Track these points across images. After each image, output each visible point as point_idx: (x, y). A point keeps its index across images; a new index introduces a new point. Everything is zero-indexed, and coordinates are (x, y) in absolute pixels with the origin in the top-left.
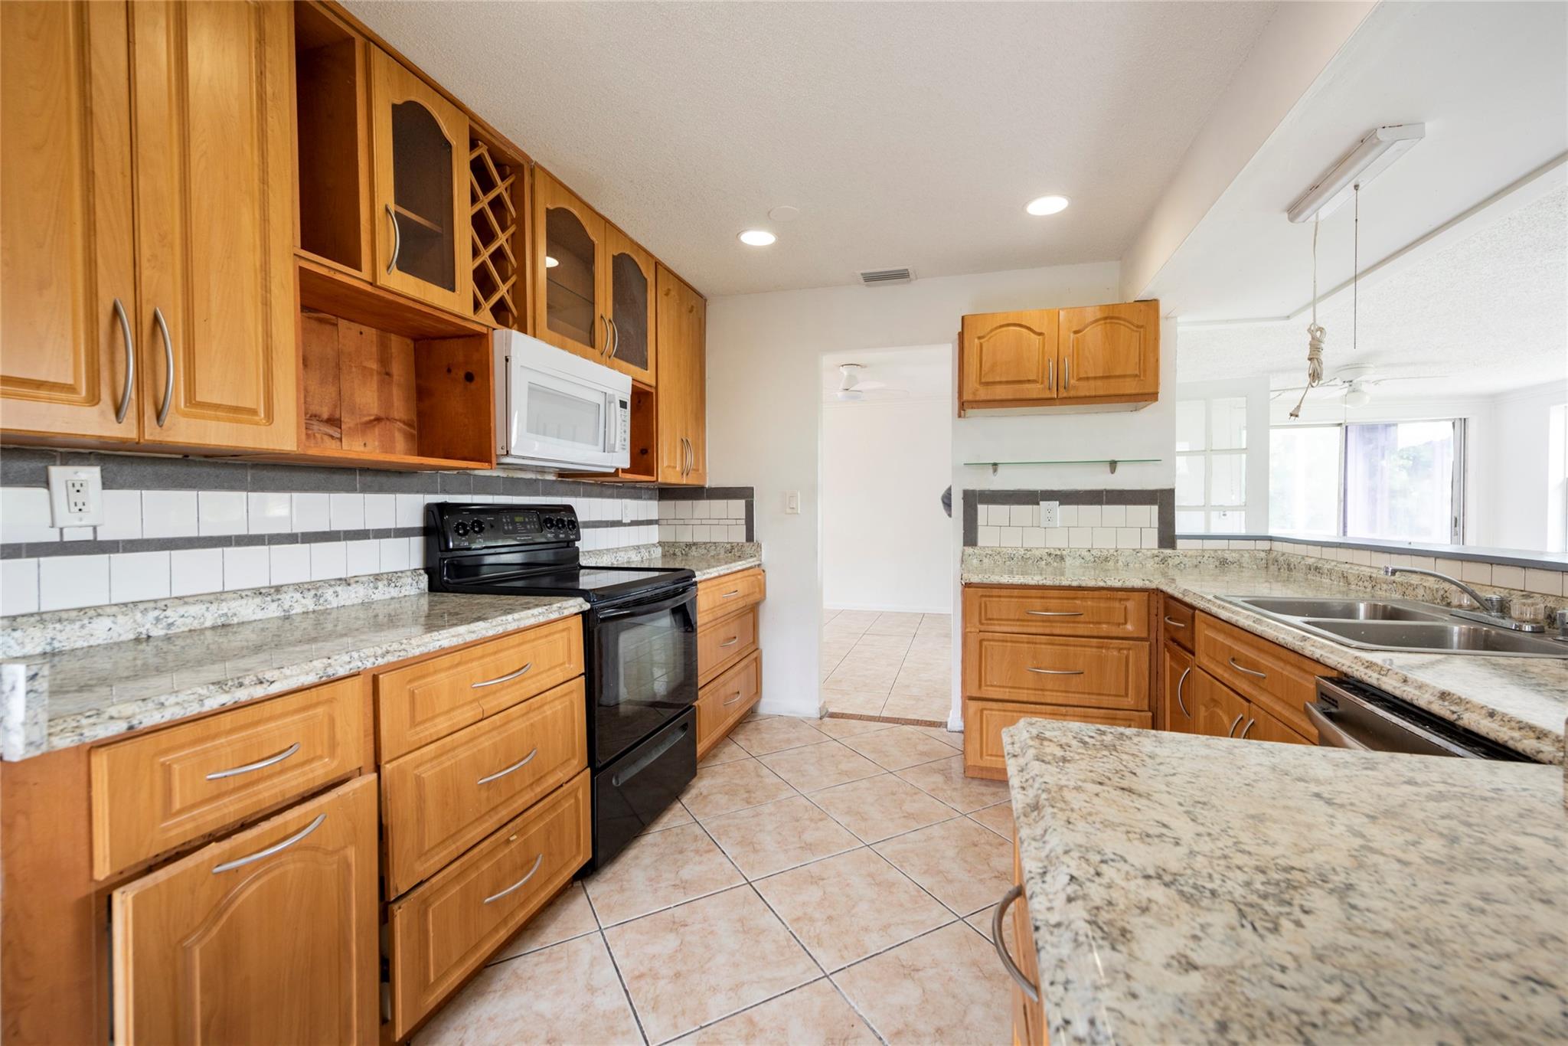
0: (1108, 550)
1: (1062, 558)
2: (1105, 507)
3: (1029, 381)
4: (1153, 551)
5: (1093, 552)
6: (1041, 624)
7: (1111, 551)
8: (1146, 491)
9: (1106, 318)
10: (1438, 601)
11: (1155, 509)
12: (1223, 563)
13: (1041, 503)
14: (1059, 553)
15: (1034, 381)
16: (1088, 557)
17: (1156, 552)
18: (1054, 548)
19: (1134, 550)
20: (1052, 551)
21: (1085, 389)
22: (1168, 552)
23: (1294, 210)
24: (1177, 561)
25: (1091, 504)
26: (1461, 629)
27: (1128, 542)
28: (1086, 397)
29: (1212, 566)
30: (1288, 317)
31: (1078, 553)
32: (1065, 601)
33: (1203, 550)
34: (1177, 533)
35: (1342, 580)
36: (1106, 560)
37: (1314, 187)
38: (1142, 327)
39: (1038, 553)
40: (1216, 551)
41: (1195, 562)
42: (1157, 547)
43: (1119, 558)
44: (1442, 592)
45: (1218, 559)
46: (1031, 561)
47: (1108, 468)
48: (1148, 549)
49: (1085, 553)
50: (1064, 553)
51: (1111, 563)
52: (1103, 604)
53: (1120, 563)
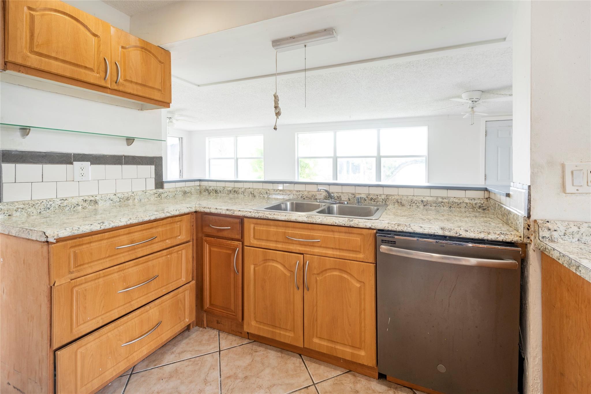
0: (127, 193)
1: (96, 202)
2: (124, 166)
3: (86, 68)
4: (153, 191)
5: (118, 195)
6: (127, 253)
7: (130, 194)
8: (148, 157)
9: (142, 48)
10: (300, 198)
11: (153, 167)
12: (185, 193)
13: (74, 163)
14: (93, 199)
15: (91, 70)
16: (116, 199)
17: (155, 191)
18: (88, 196)
19: (143, 191)
20: (87, 198)
21: (130, 88)
22: (161, 190)
23: (277, 43)
24: (166, 195)
25: (115, 164)
26: (337, 206)
27: (139, 187)
28: (130, 94)
29: (181, 196)
30: (199, 86)
31: (108, 197)
32: (144, 232)
33: (176, 188)
34: (163, 180)
35: (250, 195)
36: (128, 199)
37: (293, 38)
38: (163, 63)
39: (75, 201)
40: (181, 188)
41: (174, 194)
42: (154, 188)
43: (136, 197)
44: (301, 195)
45: (183, 191)
46: (68, 208)
47: (125, 142)
48: (150, 190)
49: (112, 197)
50: (97, 198)
51: (131, 201)
52: (168, 227)
53: (136, 200)
